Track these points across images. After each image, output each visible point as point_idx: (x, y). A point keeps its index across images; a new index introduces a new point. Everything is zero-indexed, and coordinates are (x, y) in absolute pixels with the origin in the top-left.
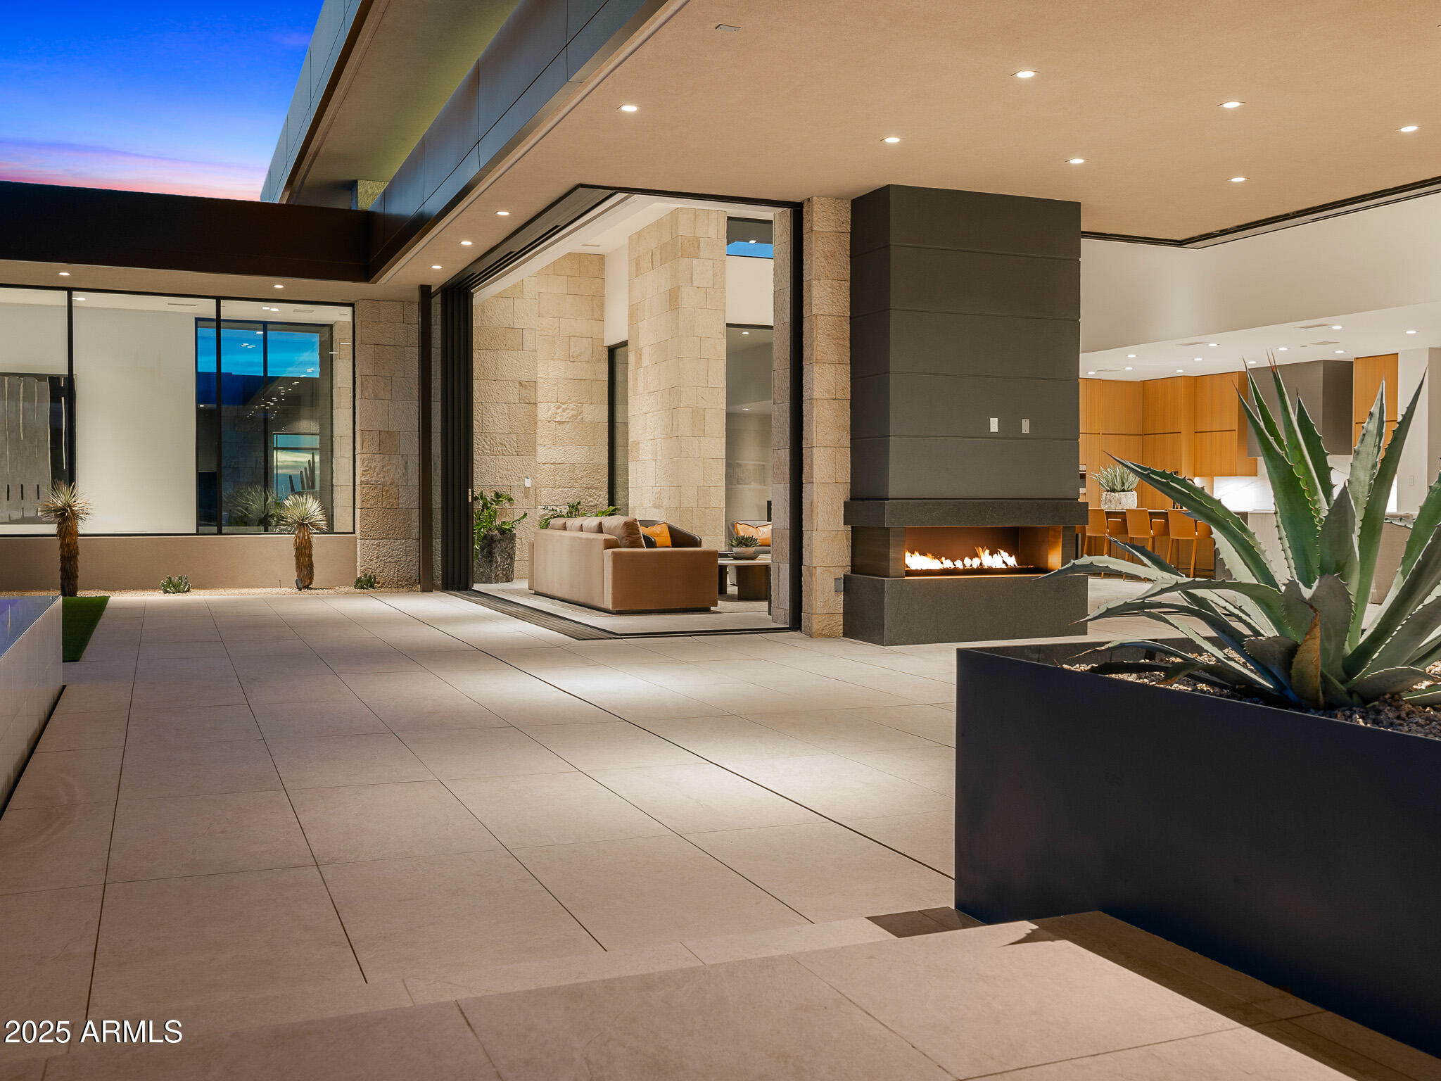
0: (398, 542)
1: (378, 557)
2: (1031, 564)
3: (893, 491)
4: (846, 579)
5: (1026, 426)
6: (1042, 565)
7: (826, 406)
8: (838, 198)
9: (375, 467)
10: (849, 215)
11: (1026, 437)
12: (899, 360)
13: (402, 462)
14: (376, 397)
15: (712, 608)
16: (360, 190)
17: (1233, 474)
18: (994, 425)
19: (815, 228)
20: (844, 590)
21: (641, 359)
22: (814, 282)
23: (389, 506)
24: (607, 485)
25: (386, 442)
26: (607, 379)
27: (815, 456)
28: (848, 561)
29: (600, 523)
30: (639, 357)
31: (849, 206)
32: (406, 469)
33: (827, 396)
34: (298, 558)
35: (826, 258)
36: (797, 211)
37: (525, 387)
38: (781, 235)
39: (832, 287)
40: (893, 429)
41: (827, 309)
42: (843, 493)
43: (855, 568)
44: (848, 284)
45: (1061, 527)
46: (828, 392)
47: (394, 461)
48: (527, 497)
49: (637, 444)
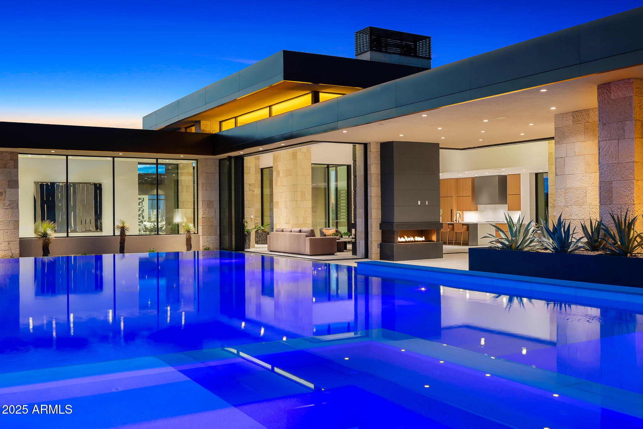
0: (213, 237)
1: (207, 241)
2: (428, 240)
3: (395, 221)
4: (380, 244)
5: (427, 203)
6: (430, 240)
7: (375, 198)
8: (377, 143)
9: (206, 212)
10: (380, 147)
11: (427, 206)
12: (397, 186)
13: (214, 211)
14: (206, 190)
15: (335, 254)
16: (202, 124)
17: (470, 210)
18: (419, 203)
19: (372, 151)
20: (380, 247)
21: (279, 174)
22: (371, 165)
23: (210, 225)
24: (261, 216)
25: (209, 204)
26: (260, 179)
27: (372, 211)
28: (381, 239)
29: (300, 230)
30: (278, 173)
31: (380, 144)
32: (215, 213)
33: (375, 195)
34: (187, 242)
35: (374, 158)
36: (366, 146)
37: (251, 186)
38: (359, 151)
39: (376, 166)
40: (395, 204)
41: (375, 172)
42: (379, 221)
43: (382, 241)
44: (380, 165)
45: (436, 230)
46: (375, 194)
47: (212, 210)
48: (252, 221)
49: (277, 202)
